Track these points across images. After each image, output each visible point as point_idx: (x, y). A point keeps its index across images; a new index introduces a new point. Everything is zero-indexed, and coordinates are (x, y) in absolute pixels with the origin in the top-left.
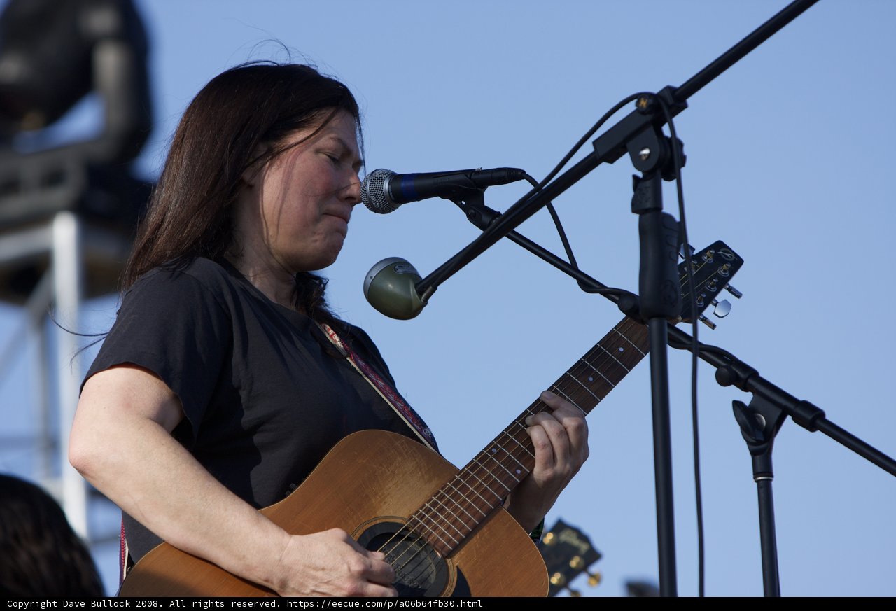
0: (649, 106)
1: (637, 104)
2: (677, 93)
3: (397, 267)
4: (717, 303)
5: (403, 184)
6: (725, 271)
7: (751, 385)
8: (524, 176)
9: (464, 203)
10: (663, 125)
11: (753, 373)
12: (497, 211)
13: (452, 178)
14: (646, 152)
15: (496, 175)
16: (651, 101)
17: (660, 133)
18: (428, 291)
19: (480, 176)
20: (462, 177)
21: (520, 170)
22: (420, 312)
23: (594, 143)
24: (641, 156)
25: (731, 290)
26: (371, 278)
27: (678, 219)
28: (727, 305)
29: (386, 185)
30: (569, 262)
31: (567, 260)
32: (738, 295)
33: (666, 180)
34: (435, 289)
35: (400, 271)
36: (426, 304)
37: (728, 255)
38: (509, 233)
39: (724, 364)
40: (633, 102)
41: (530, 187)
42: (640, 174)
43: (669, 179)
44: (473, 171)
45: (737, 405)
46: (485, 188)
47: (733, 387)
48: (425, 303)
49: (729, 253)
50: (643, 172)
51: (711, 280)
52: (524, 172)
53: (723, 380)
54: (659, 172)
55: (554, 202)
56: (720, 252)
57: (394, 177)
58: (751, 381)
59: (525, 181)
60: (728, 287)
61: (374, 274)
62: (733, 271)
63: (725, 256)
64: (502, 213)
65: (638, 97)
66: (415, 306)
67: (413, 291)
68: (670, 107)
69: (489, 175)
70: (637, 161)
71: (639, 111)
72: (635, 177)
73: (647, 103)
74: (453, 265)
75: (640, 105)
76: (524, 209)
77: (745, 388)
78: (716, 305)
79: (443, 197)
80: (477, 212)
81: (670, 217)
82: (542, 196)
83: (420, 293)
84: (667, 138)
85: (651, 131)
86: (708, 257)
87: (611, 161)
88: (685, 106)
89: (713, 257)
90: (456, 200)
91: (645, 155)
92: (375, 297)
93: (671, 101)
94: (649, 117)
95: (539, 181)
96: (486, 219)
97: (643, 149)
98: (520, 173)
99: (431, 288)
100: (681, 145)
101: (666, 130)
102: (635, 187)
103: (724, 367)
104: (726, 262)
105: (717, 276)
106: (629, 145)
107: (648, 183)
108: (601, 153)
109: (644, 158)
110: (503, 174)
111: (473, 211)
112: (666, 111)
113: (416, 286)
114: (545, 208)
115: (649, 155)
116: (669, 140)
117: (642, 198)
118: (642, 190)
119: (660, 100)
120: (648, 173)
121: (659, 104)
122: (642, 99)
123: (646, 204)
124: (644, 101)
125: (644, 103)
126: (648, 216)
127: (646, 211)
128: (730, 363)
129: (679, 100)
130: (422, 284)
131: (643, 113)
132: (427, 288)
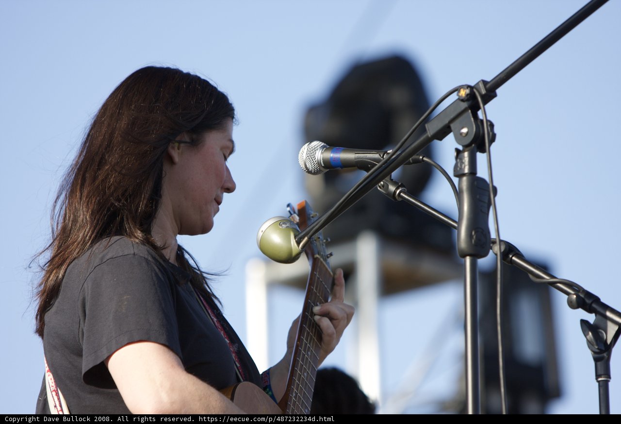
0: (467, 95)
1: (458, 95)
2: (488, 86)
3: (282, 223)
7: (593, 308)
10: (479, 110)
11: (596, 299)
14: (465, 130)
16: (468, 91)
17: (475, 116)
24: (461, 134)
26: (262, 231)
27: (487, 178)
33: (480, 152)
39: (573, 293)
42: (461, 148)
45: (584, 323)
47: (580, 310)
50: (463, 146)
53: (573, 305)
54: (474, 146)
58: (594, 305)
68: (482, 96)
70: (459, 137)
71: (459, 101)
72: (458, 151)
73: (466, 93)
75: (460, 94)
77: (589, 310)
81: (483, 180)
87: (441, 139)
88: (495, 96)
91: (464, 133)
93: (483, 92)
94: (464, 105)
97: (463, 128)
100: (491, 125)
101: (480, 114)
102: (457, 157)
106: (452, 126)
109: (464, 135)
112: (480, 99)
113: (295, 237)
115: (467, 134)
116: (482, 121)
117: (461, 165)
118: (461, 159)
119: (475, 90)
120: (466, 147)
121: (474, 93)
122: (462, 90)
123: (464, 170)
124: (464, 91)
125: (463, 93)
126: (465, 179)
127: (464, 175)
128: (578, 291)
129: (490, 91)
130: (300, 236)
131: (463, 100)
132: (304, 239)
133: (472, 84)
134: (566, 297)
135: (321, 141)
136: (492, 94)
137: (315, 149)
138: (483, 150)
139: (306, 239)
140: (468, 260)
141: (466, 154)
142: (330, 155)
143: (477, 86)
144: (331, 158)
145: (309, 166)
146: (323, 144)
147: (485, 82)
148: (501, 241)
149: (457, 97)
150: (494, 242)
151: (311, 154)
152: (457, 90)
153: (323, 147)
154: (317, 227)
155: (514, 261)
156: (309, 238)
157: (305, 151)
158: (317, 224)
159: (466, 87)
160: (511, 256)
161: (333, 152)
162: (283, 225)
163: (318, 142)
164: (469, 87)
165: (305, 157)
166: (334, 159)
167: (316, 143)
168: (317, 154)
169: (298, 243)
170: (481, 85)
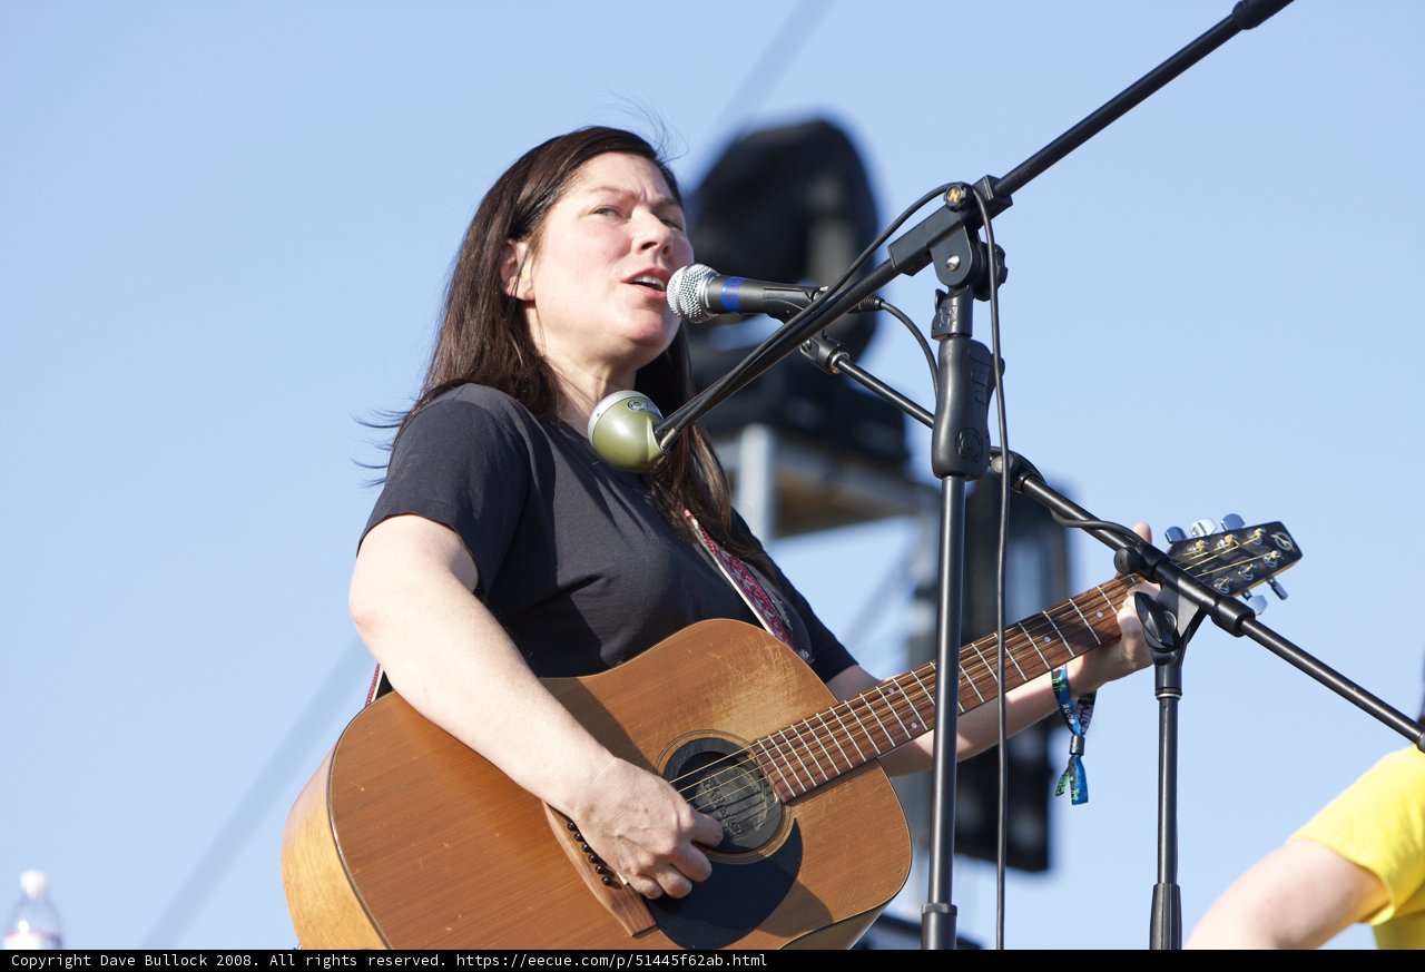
0: (962, 200)
1: (946, 199)
2: (997, 187)
3: (632, 403)
7: (1160, 575)
10: (980, 226)
14: (954, 260)
16: (963, 194)
17: (974, 237)
23: (890, 248)
24: (948, 266)
27: (992, 349)
39: (1124, 546)
42: (946, 290)
45: (1142, 599)
50: (950, 287)
53: (1125, 568)
54: (970, 288)
58: (1159, 569)
65: (947, 189)
68: (988, 204)
70: (942, 273)
71: (947, 210)
72: (940, 294)
73: (959, 196)
75: (950, 200)
81: (982, 347)
84: (983, 244)
85: (963, 232)
87: (912, 273)
91: (952, 264)
93: (990, 196)
94: (956, 217)
97: (951, 256)
100: (1000, 254)
101: (982, 233)
102: (938, 306)
103: (1124, 549)
106: (933, 251)
108: (900, 262)
109: (951, 269)
112: (983, 209)
113: (655, 428)
115: (959, 264)
116: (985, 246)
117: (945, 320)
118: (946, 309)
119: (975, 193)
120: (955, 288)
121: (975, 197)
122: (953, 191)
123: (951, 328)
124: (956, 193)
125: (955, 196)
126: (950, 342)
127: (950, 336)
128: (1135, 544)
129: (1001, 194)
130: (663, 426)
131: (953, 209)
132: (668, 431)
133: (971, 183)
134: (1113, 552)
135: (706, 264)
136: (1005, 201)
137: (695, 279)
138: (984, 296)
139: (673, 431)
140: (949, 481)
141: (955, 301)
142: (721, 289)
143: (978, 186)
144: (723, 295)
145: (688, 308)
146: (710, 270)
147: (992, 180)
148: (1009, 453)
149: (944, 203)
150: (996, 454)
151: (689, 286)
152: (945, 190)
153: (709, 275)
154: (692, 412)
155: (1027, 486)
156: (678, 431)
157: (679, 280)
158: (693, 408)
159: (960, 187)
160: (1022, 478)
161: (727, 285)
162: (635, 407)
163: (702, 266)
164: (965, 186)
165: (677, 292)
166: (728, 297)
167: (698, 268)
168: (698, 287)
169: (659, 438)
170: (986, 185)
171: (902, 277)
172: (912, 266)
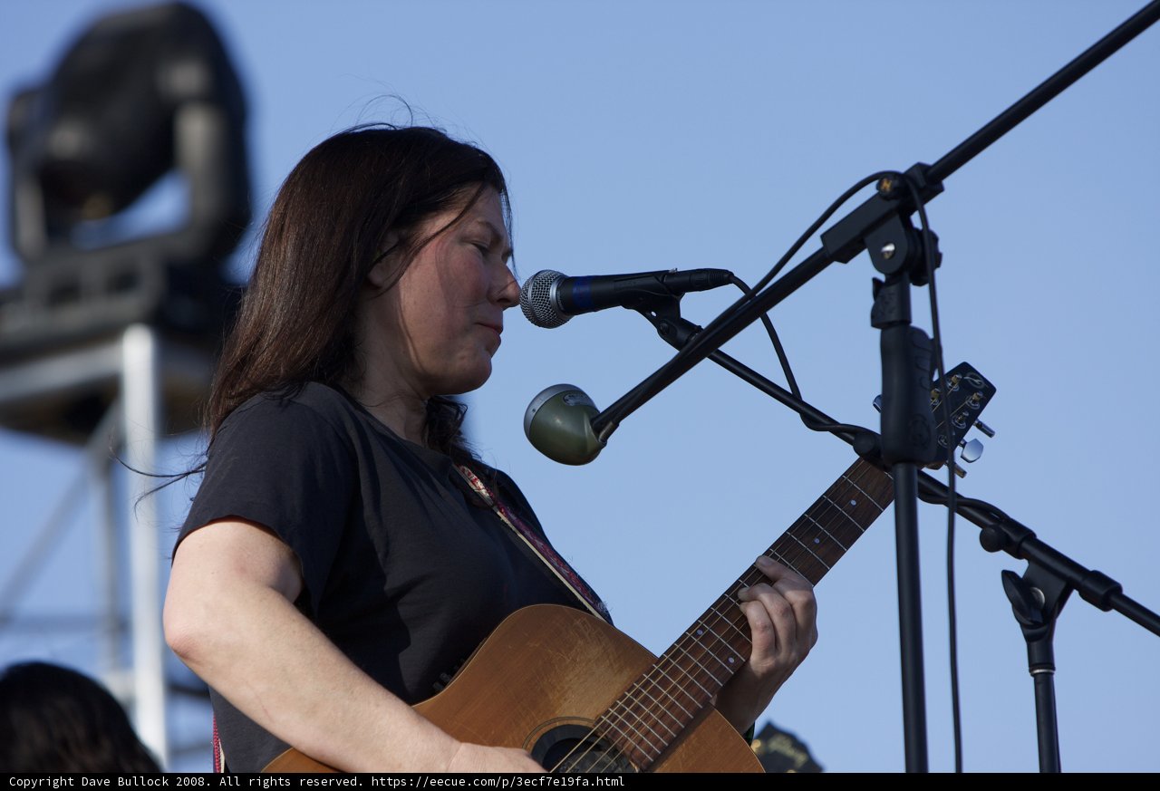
0: (894, 189)
1: (878, 187)
2: (931, 171)
3: (567, 397)
4: (966, 443)
5: (575, 290)
6: (974, 402)
7: (1025, 550)
8: (732, 279)
9: (654, 314)
10: (912, 213)
11: (1029, 536)
12: (698, 324)
13: (638, 282)
14: (890, 248)
15: (696, 278)
16: (896, 183)
17: (908, 224)
18: (608, 428)
19: (676, 279)
20: (652, 281)
21: (726, 271)
22: (596, 456)
23: (823, 237)
24: (883, 254)
25: (981, 426)
26: (534, 410)
27: (931, 335)
28: (978, 446)
29: (553, 291)
30: (790, 391)
31: (787, 388)
32: (990, 433)
33: (914, 284)
34: (616, 425)
35: (571, 402)
36: (605, 445)
37: (977, 381)
38: (713, 354)
39: (991, 523)
40: (874, 184)
41: (740, 294)
42: (882, 277)
43: (919, 283)
44: (666, 273)
45: (1008, 576)
46: (681, 295)
47: (1002, 553)
48: (604, 443)
49: (976, 378)
50: (886, 274)
51: (959, 413)
52: (731, 274)
53: (989, 543)
54: (906, 275)
55: (770, 313)
56: (967, 378)
57: (564, 281)
58: (1025, 545)
59: (732, 286)
60: (976, 422)
61: (537, 406)
62: (984, 403)
63: (973, 381)
64: (703, 327)
65: (880, 177)
66: (590, 448)
67: (588, 428)
68: (920, 190)
69: (687, 278)
70: (878, 261)
71: (881, 196)
72: (875, 281)
73: (892, 185)
74: (640, 394)
75: (883, 188)
76: (732, 322)
77: (1018, 553)
78: (963, 446)
79: (627, 306)
80: (671, 326)
81: (921, 333)
82: (756, 305)
83: (597, 431)
84: (917, 230)
85: (896, 220)
86: (953, 384)
87: (845, 260)
88: (941, 189)
89: (959, 385)
90: (644, 311)
91: (888, 252)
92: (539, 435)
93: (922, 183)
94: (893, 204)
95: (752, 286)
96: (682, 335)
97: (886, 244)
98: (726, 276)
99: (611, 424)
100: (935, 239)
101: (916, 220)
102: (876, 294)
103: (990, 526)
104: (977, 390)
105: (966, 408)
106: (868, 239)
107: (893, 289)
108: (832, 249)
109: (887, 256)
110: (704, 276)
111: (665, 325)
112: (916, 195)
113: (592, 422)
114: (759, 321)
115: (894, 252)
116: (919, 232)
117: (884, 309)
118: (883, 299)
119: (907, 182)
120: (891, 277)
121: (907, 187)
122: (885, 179)
123: (890, 316)
124: (888, 182)
125: (886, 184)
126: (891, 330)
127: (891, 324)
128: (999, 521)
129: (932, 181)
130: (599, 419)
131: (887, 197)
132: (606, 424)
133: (902, 169)
134: (979, 530)
136: (936, 187)
143: (909, 175)
147: (923, 167)
149: (877, 190)
152: (877, 178)
159: (891, 176)
164: (896, 175)
170: (918, 173)
171: (835, 265)
172: (845, 255)
